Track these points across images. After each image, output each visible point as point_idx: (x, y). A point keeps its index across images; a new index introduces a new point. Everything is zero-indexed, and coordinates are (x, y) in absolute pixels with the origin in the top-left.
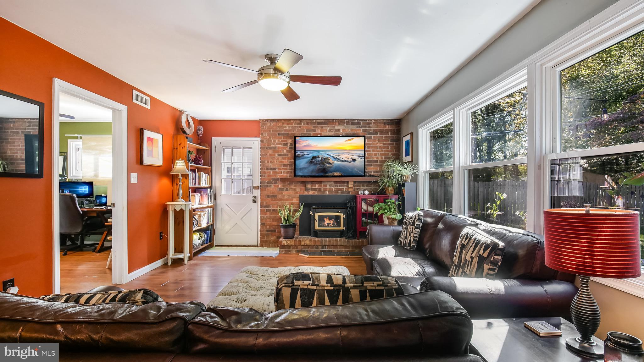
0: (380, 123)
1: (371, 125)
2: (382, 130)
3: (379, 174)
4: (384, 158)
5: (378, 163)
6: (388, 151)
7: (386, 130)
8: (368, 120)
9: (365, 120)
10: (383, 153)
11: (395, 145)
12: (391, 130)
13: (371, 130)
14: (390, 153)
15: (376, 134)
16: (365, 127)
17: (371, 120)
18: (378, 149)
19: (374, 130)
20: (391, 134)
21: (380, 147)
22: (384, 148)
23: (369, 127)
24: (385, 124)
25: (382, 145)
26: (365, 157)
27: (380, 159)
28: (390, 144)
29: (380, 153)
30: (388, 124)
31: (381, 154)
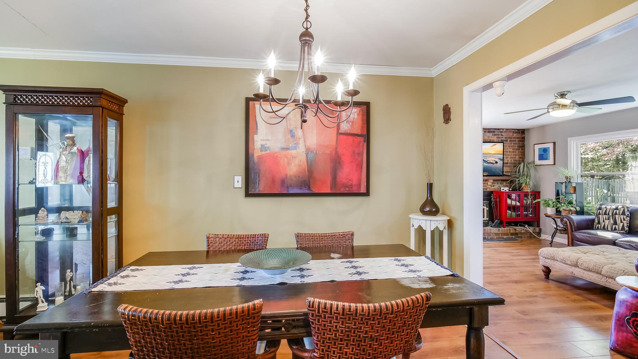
0: (509, 132)
1: (503, 134)
2: (511, 138)
3: (509, 174)
4: (513, 161)
5: (508, 165)
6: (516, 155)
7: (514, 138)
8: (501, 129)
9: (499, 129)
10: (512, 156)
11: (521, 150)
12: (518, 138)
13: (503, 138)
14: (517, 157)
15: (507, 141)
16: (499, 135)
17: (503, 129)
18: (508, 153)
19: (506, 138)
20: (518, 141)
21: (510, 152)
22: (513, 152)
23: (502, 135)
24: (513, 133)
25: (511, 150)
26: (503, 159)
27: (510, 161)
28: (517, 149)
29: (510, 156)
30: (516, 133)
31: (511, 158)
